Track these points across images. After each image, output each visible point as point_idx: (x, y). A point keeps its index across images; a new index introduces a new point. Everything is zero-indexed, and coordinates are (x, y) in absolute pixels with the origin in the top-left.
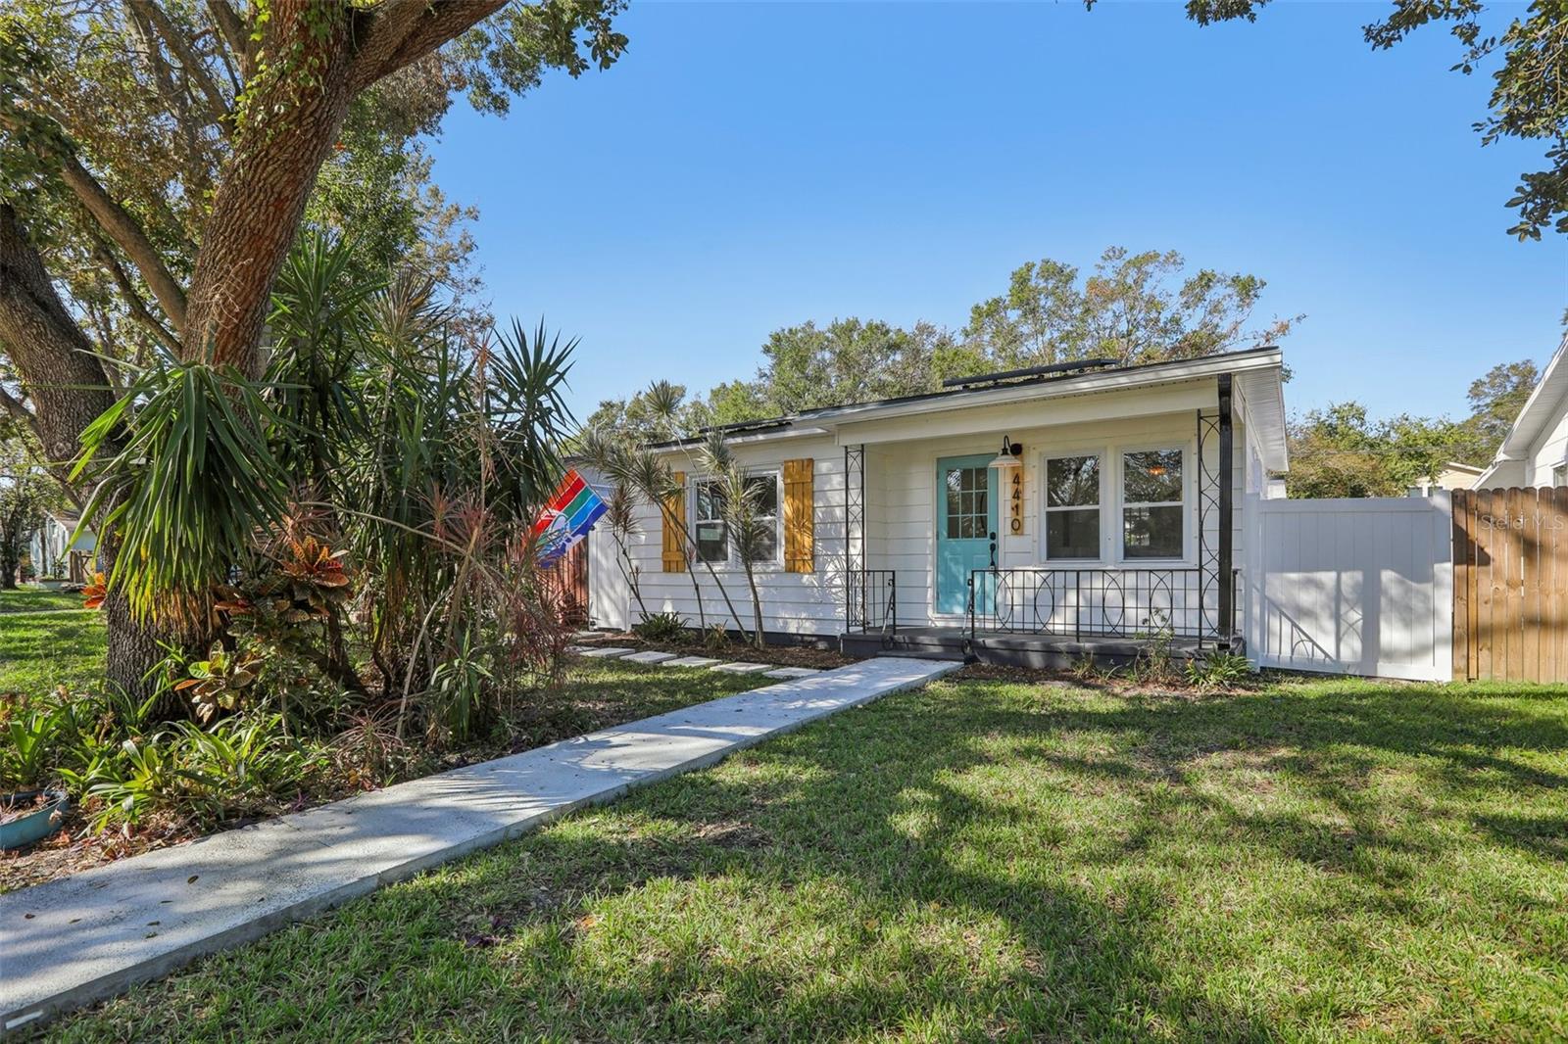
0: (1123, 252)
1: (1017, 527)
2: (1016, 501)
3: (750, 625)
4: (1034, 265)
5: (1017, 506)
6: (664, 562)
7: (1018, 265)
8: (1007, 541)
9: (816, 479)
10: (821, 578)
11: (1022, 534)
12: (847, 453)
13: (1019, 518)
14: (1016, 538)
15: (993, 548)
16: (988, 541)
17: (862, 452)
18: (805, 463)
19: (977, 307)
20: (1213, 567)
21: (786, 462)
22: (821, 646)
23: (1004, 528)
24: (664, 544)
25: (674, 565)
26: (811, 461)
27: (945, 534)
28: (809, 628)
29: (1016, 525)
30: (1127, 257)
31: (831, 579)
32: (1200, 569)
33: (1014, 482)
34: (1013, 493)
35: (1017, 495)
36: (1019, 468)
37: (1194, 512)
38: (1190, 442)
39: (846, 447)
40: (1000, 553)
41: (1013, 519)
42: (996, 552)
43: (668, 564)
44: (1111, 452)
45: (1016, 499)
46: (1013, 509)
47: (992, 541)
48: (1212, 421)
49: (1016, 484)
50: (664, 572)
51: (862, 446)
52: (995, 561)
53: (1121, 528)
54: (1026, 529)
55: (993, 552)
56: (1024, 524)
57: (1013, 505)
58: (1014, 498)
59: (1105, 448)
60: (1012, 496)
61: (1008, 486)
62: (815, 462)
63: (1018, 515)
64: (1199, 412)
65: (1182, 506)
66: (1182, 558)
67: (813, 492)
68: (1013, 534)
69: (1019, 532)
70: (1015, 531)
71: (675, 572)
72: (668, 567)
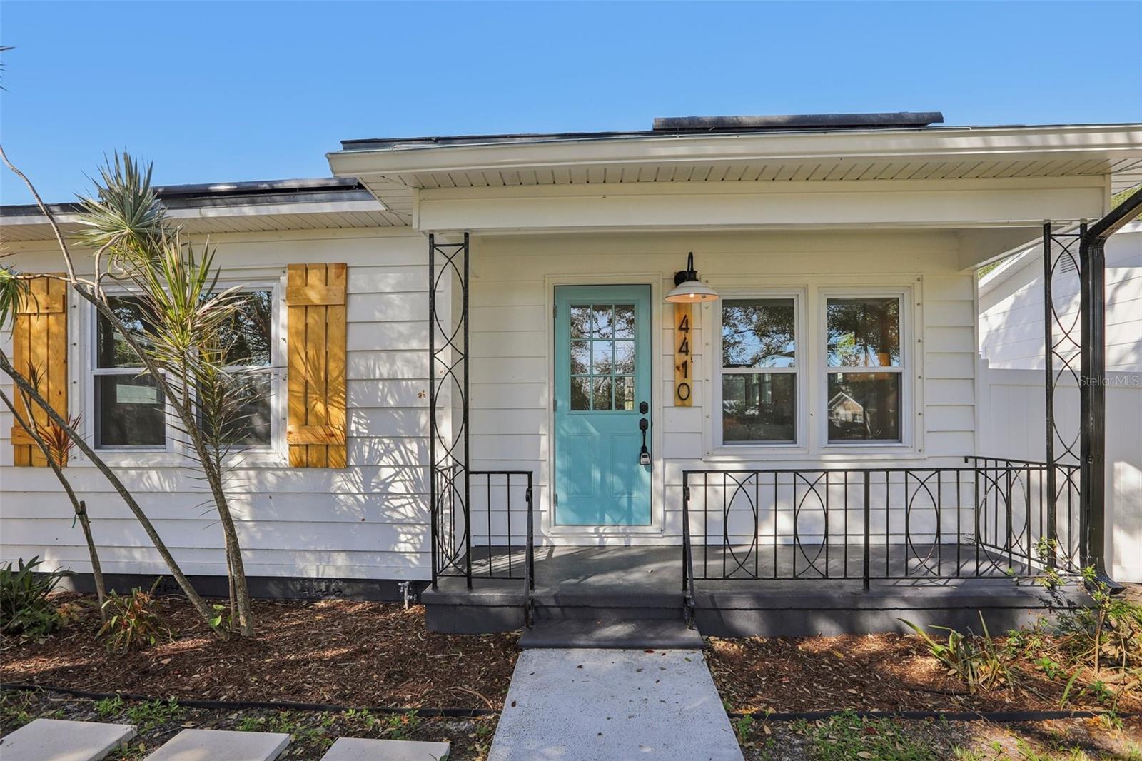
1: (683, 396)
2: (683, 357)
5: (685, 364)
6: (18, 448)
8: (665, 415)
9: (353, 301)
11: (690, 406)
12: (433, 246)
13: (686, 381)
14: (684, 412)
15: (644, 425)
16: (635, 416)
17: (465, 245)
18: (332, 272)
20: (1070, 463)
21: (291, 267)
23: (663, 396)
26: (342, 268)
27: (568, 404)
29: (684, 393)
33: (681, 329)
34: (678, 344)
35: (684, 348)
36: (688, 306)
37: (919, 381)
38: (911, 288)
39: (431, 236)
40: (656, 432)
41: (678, 383)
42: (648, 431)
43: (26, 450)
44: (813, 295)
45: (683, 354)
46: (678, 368)
47: (642, 416)
48: (1066, 241)
49: (684, 332)
50: (16, 465)
51: (466, 235)
52: (648, 446)
53: (825, 403)
54: (696, 397)
55: (644, 431)
56: (693, 392)
57: (679, 363)
58: (680, 351)
59: (805, 289)
60: (678, 349)
61: (669, 334)
62: (351, 271)
63: (686, 377)
64: (1047, 227)
65: (901, 373)
66: (901, 442)
67: (347, 323)
68: (675, 406)
69: (686, 402)
70: (679, 402)
71: (44, 467)
72: (26, 457)
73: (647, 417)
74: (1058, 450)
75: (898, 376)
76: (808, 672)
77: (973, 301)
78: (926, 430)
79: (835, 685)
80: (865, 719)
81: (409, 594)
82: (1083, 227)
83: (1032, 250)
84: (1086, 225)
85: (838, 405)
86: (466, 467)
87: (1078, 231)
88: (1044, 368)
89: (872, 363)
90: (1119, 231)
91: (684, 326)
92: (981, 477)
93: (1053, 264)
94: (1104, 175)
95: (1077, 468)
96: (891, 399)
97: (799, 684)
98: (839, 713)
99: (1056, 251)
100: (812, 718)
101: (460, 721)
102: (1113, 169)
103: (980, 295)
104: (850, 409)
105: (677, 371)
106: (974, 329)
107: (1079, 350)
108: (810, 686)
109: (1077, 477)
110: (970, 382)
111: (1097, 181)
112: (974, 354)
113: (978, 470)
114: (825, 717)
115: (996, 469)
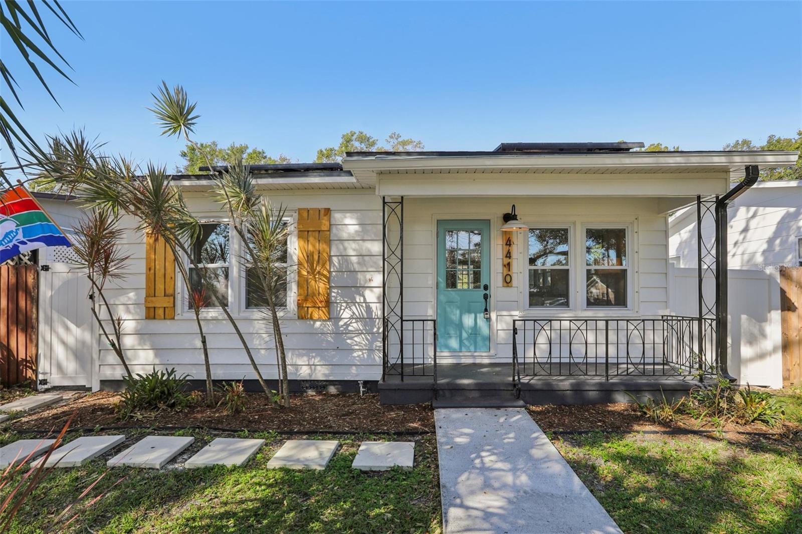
0: (399, 136)
1: (507, 281)
2: (508, 260)
3: (272, 373)
4: (355, 133)
5: (509, 264)
6: (148, 308)
7: (347, 131)
8: (498, 292)
9: (334, 228)
10: (336, 324)
11: (511, 287)
12: (384, 203)
13: (509, 273)
14: (508, 290)
15: (486, 297)
16: (482, 292)
17: (402, 203)
18: (322, 213)
19: (321, 151)
20: (711, 318)
21: (299, 210)
22: (332, 390)
23: (496, 281)
24: (148, 288)
25: (160, 312)
26: (328, 211)
27: (444, 285)
28: (321, 373)
29: (508, 279)
30: (400, 140)
31: (347, 325)
32: (700, 320)
33: (506, 244)
34: (505, 253)
35: (508, 255)
36: (510, 233)
37: (636, 274)
38: (632, 223)
39: (384, 198)
40: (492, 301)
41: (505, 275)
42: (488, 300)
43: (152, 310)
44: (578, 226)
45: (508, 258)
46: (505, 266)
47: (485, 292)
48: (708, 205)
49: (508, 246)
50: (146, 318)
51: (402, 197)
52: (488, 308)
53: (585, 284)
54: (515, 282)
55: (486, 300)
56: (513, 278)
57: (506, 263)
58: (506, 257)
59: (574, 223)
60: (504, 255)
61: (500, 247)
62: (332, 212)
63: (509, 271)
64: (699, 198)
65: (626, 270)
66: (627, 307)
67: (330, 240)
68: (503, 287)
69: (509, 284)
70: (505, 284)
71: (161, 319)
72: (152, 314)
73: (487, 292)
74: (704, 310)
75: (625, 271)
76: (578, 418)
77: (666, 231)
78: (641, 300)
79: (591, 422)
80: (605, 433)
81: (363, 388)
82: (717, 197)
83: (691, 208)
84: (718, 197)
85: (592, 287)
86: (402, 318)
87: (715, 200)
88: (697, 267)
89: (611, 263)
90: (752, 187)
91: (509, 243)
92: (665, 324)
93: (702, 216)
94: (726, 172)
95: (714, 320)
96: (622, 283)
97: (573, 422)
98: (593, 431)
99: (703, 209)
100: (580, 433)
101: (414, 437)
102: (731, 170)
103: (669, 227)
104: (600, 289)
105: (505, 268)
106: (666, 246)
107: (715, 260)
108: (579, 423)
109: (714, 323)
110: (665, 275)
111: (723, 175)
112: (666, 260)
113: (664, 321)
114: (587, 433)
115: (672, 320)
